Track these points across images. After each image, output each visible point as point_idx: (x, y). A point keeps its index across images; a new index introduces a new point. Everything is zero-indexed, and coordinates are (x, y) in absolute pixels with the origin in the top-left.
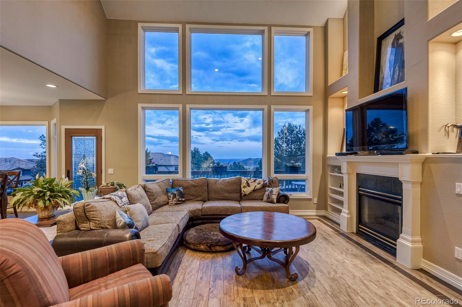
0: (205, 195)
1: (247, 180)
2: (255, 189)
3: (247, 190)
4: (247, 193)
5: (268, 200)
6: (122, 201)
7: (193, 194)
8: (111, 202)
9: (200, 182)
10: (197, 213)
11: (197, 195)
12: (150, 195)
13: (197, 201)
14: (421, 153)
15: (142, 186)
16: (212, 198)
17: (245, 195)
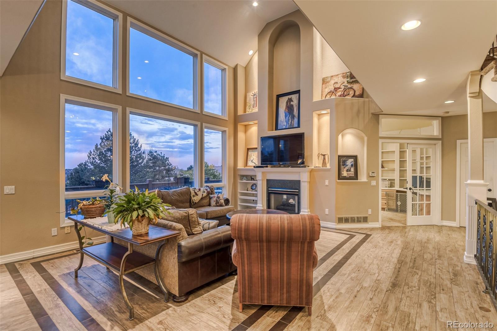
2: (202, 197)
3: (196, 199)
4: (197, 202)
5: (217, 204)
14: (310, 167)
17: (195, 203)
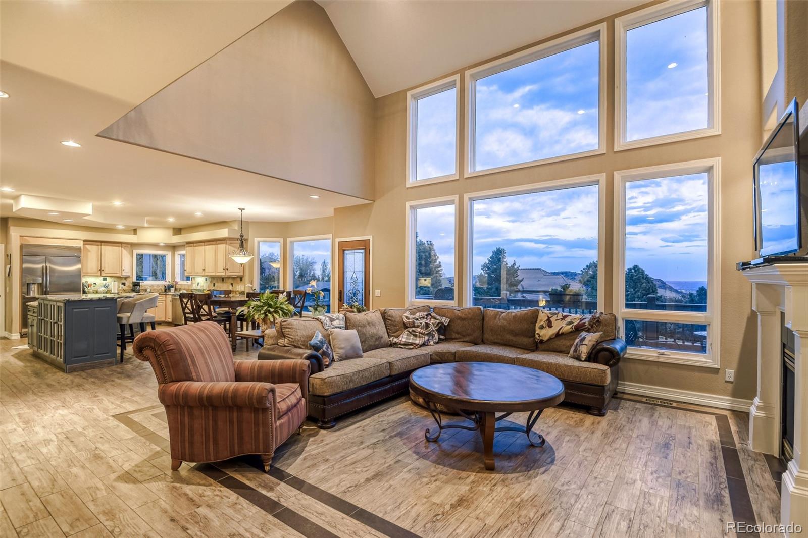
0: (477, 334)
1: (550, 316)
2: (560, 333)
3: (546, 333)
4: (545, 339)
5: (575, 353)
6: (332, 324)
7: (459, 330)
8: (317, 324)
9: (470, 314)
10: (448, 357)
11: (464, 333)
12: (390, 324)
13: (463, 342)
15: (380, 312)
16: (487, 340)
17: (542, 341)
